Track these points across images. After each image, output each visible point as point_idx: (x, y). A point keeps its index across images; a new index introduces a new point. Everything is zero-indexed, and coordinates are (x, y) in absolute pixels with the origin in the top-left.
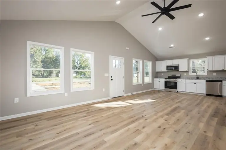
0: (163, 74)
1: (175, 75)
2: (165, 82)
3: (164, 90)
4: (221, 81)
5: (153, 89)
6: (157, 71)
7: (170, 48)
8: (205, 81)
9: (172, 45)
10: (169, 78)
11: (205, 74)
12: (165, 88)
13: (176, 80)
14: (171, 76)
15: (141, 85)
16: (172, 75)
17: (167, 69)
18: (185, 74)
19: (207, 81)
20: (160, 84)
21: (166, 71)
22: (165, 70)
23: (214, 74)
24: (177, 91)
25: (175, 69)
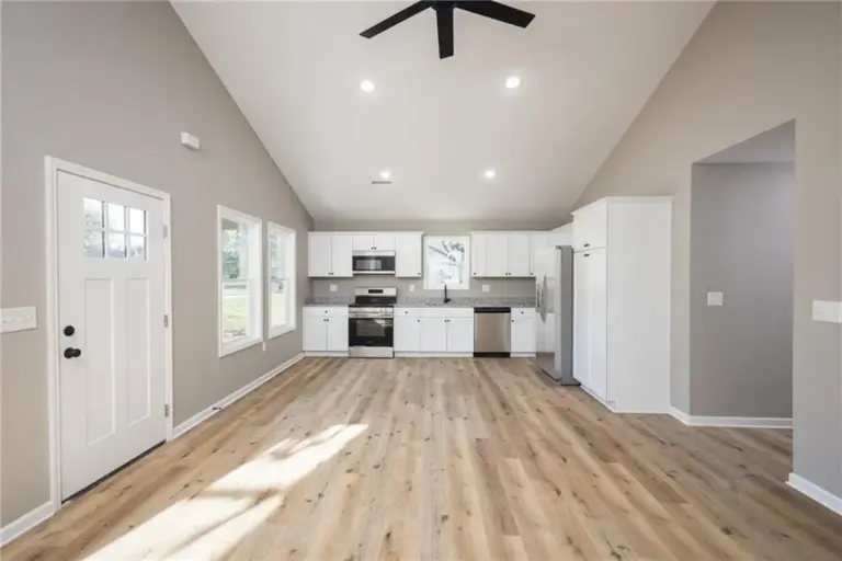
0: (334, 288)
1: (381, 291)
2: (350, 320)
3: (346, 355)
4: (508, 310)
5: (300, 357)
6: (311, 274)
7: (373, 183)
8: (472, 310)
9: (385, 175)
10: (362, 301)
11: (465, 286)
12: (351, 344)
13: (389, 310)
14: (365, 293)
15: (257, 346)
16: (370, 291)
17: (354, 269)
18: (412, 288)
19: (477, 310)
20: (329, 328)
21: (351, 275)
22: (346, 270)
23: (486, 288)
24: (394, 353)
25: (382, 270)
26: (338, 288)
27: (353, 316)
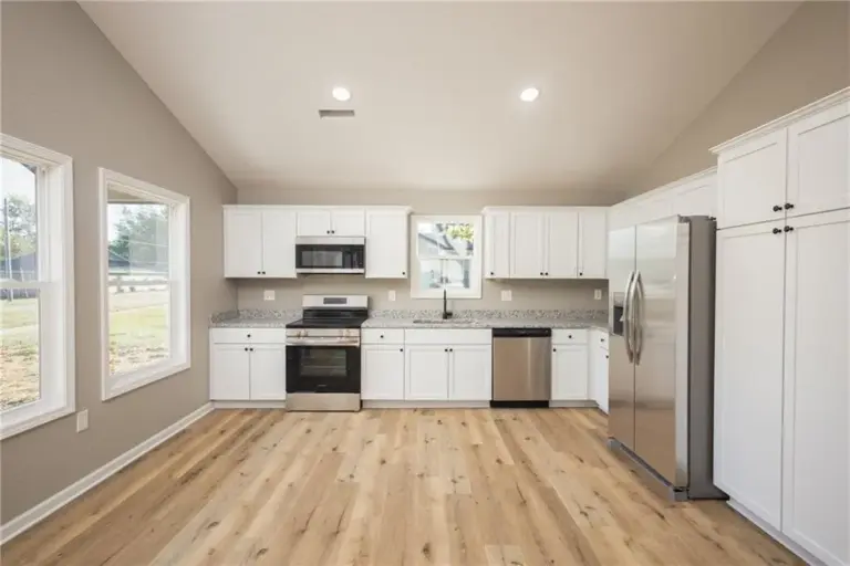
0: (270, 295)
1: (344, 301)
2: (287, 347)
3: (282, 406)
4: (545, 333)
5: (202, 412)
6: (234, 270)
7: (324, 113)
8: (489, 332)
9: (341, 95)
10: (318, 318)
11: (474, 291)
12: (290, 389)
13: (354, 332)
14: (319, 303)
16: (326, 301)
17: (299, 264)
18: (392, 296)
19: (497, 333)
20: (253, 363)
21: (294, 276)
22: (284, 266)
23: (506, 296)
24: (361, 402)
25: (343, 267)
26: (276, 296)
27: (294, 342)
